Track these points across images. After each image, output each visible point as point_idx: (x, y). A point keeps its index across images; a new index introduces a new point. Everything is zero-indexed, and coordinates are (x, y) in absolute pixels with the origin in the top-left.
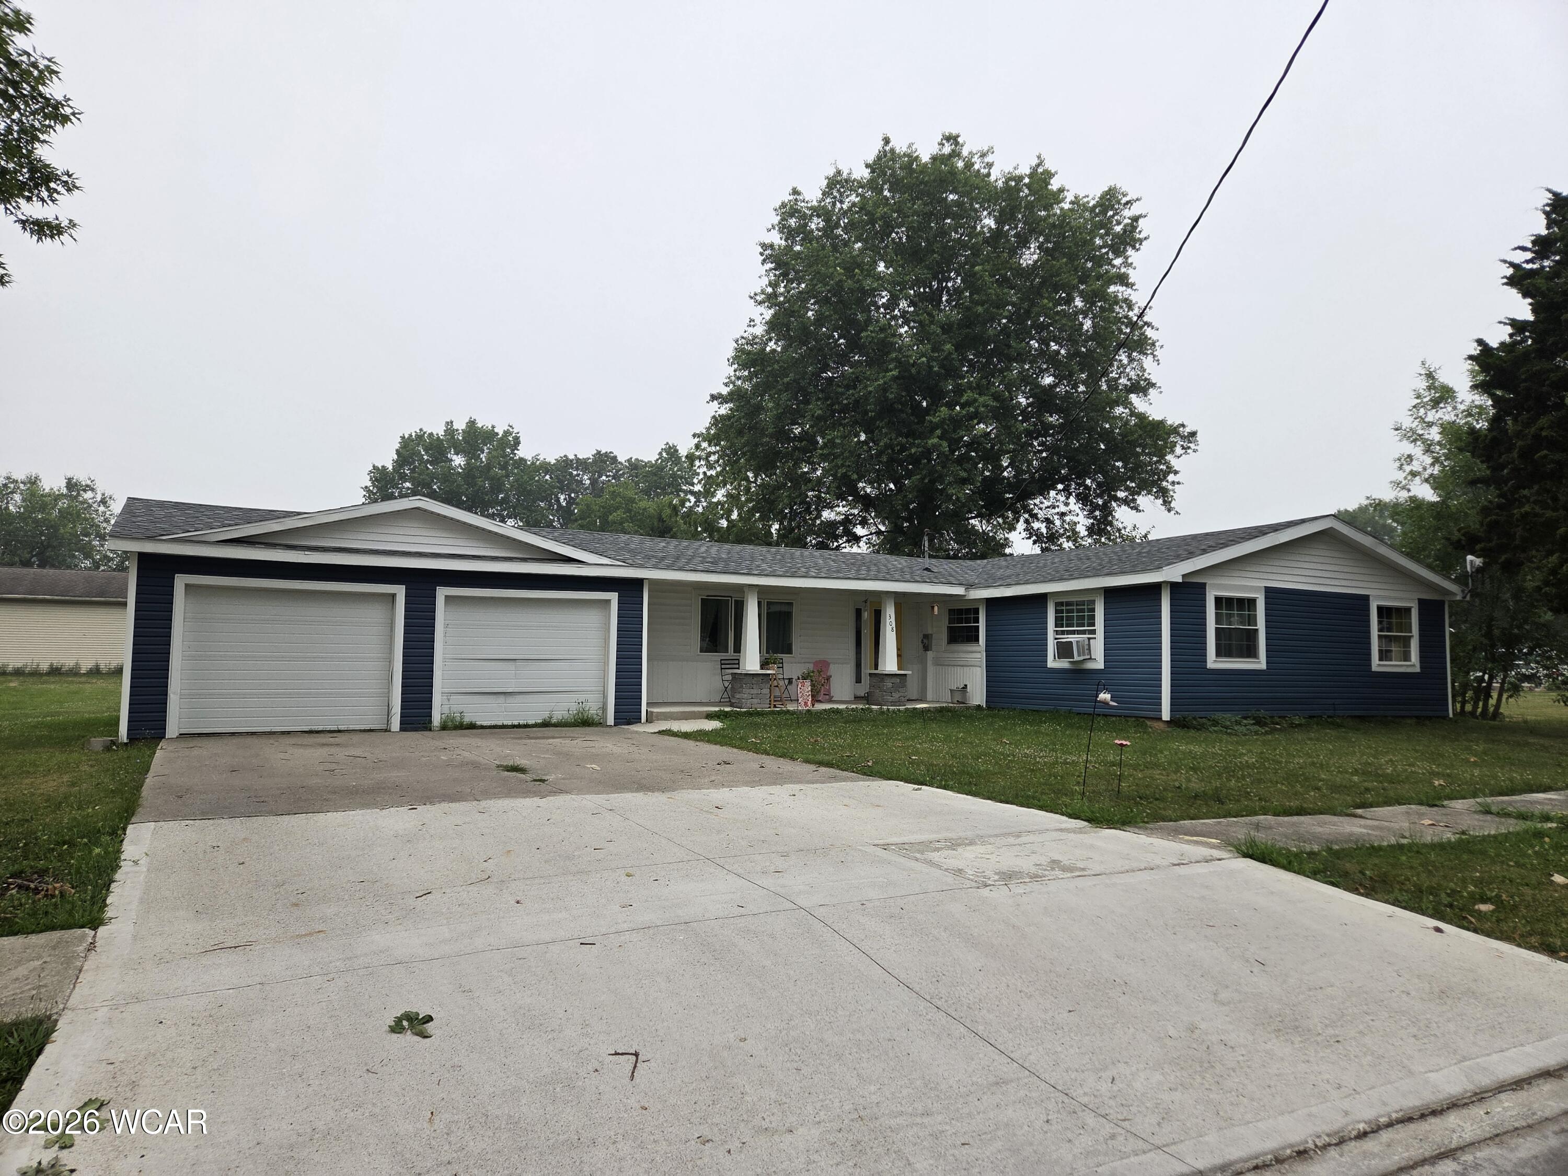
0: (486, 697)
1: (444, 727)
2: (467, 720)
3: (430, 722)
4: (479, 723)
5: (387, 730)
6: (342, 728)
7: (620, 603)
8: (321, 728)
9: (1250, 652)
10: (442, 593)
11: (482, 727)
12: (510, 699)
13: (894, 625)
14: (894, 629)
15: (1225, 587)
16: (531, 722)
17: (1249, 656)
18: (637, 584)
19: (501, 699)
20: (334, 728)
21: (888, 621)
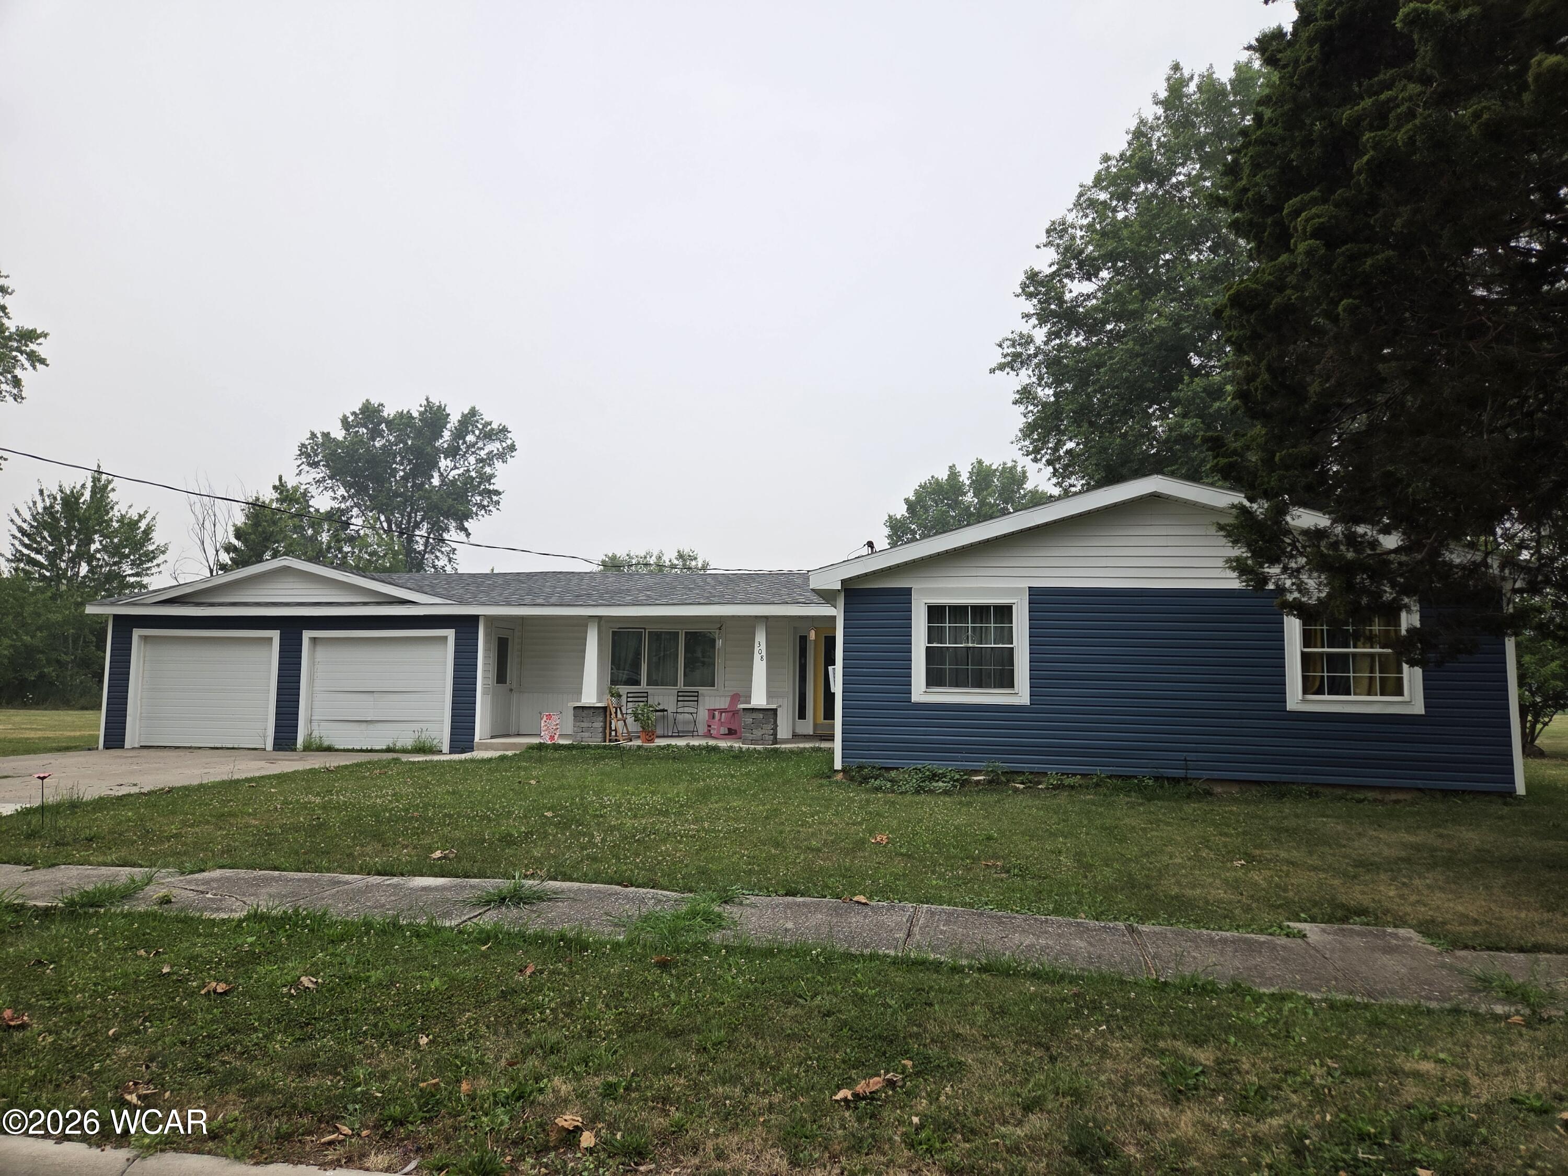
0: (347, 724)
1: (308, 748)
2: (326, 743)
3: (295, 744)
4: (337, 747)
5: (265, 749)
6: (236, 746)
7: (457, 639)
8: (219, 745)
9: (1006, 680)
10: (307, 635)
11: (337, 750)
12: (371, 726)
13: (764, 653)
14: (764, 658)
15: (933, 591)
16: (377, 748)
17: (1002, 686)
18: (474, 619)
19: (364, 726)
20: (231, 746)
21: (756, 650)
